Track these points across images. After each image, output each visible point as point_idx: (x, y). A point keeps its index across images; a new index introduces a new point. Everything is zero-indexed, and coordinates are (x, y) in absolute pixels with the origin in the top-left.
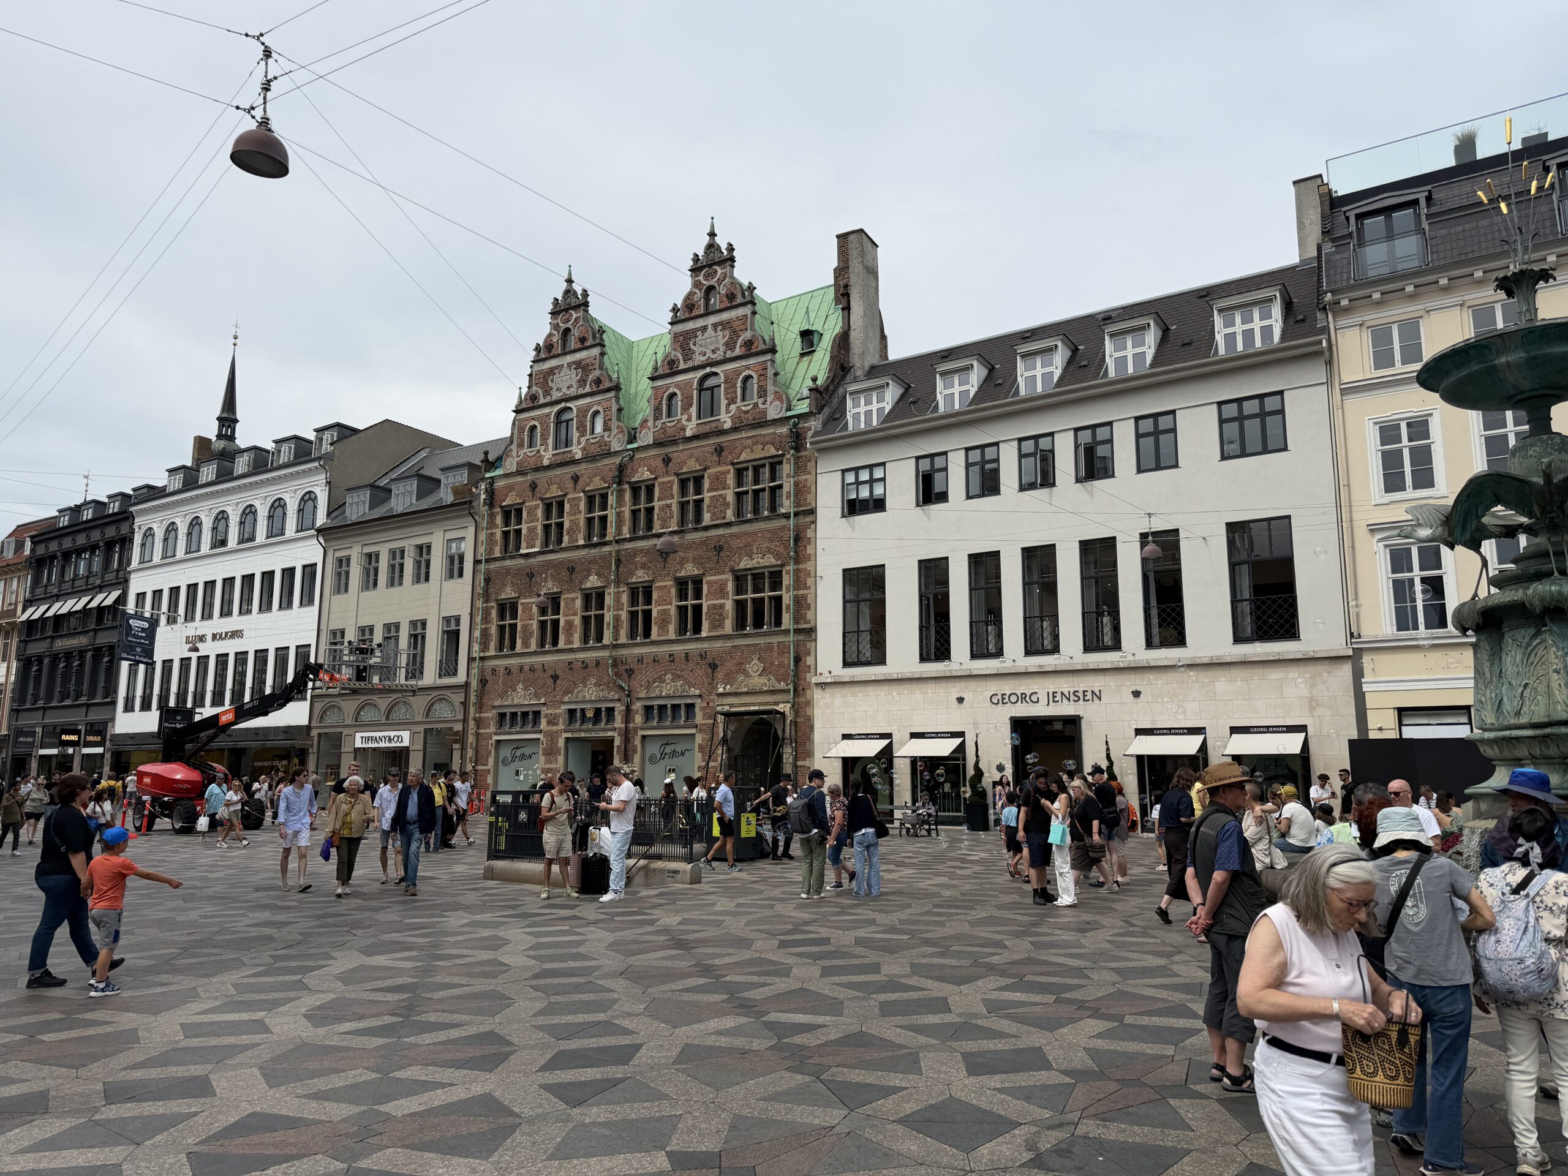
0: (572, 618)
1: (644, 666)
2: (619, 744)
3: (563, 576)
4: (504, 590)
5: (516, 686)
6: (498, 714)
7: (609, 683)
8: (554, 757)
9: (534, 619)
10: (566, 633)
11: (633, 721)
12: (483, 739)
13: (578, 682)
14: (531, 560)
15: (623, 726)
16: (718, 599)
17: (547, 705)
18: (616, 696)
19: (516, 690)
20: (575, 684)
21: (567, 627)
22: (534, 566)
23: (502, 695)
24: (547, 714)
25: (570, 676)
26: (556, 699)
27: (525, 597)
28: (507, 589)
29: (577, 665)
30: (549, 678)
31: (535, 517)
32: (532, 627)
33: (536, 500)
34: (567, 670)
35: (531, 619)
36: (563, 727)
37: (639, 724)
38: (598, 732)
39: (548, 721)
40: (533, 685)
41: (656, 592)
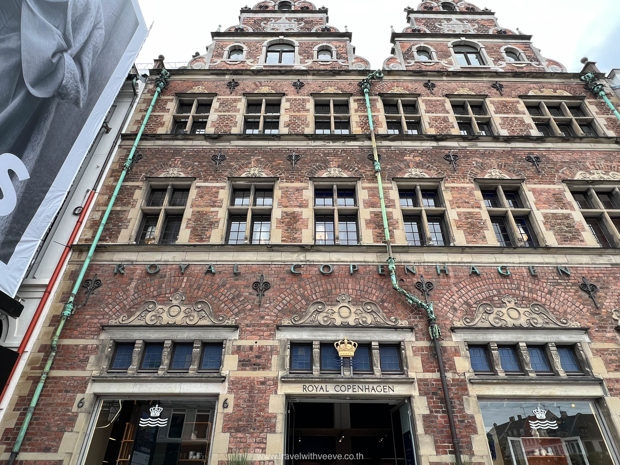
0: (296, 209)
1: (452, 280)
2: (427, 412)
3: (279, 163)
4: (165, 170)
5: (167, 295)
6: (112, 341)
7: (383, 301)
8: (255, 435)
9: (221, 207)
10: (286, 228)
11: (453, 368)
12: (60, 391)
13: (315, 297)
14: (221, 144)
15: (429, 376)
16: (556, 208)
17: (241, 331)
18: (404, 323)
19: (167, 302)
20: (307, 300)
21: (287, 220)
22: (227, 150)
23: (131, 308)
24: (239, 347)
25: (296, 286)
26: (263, 322)
27: (206, 180)
28: (172, 169)
29: (310, 271)
30: (247, 286)
31: (234, 108)
32: (217, 215)
33: (236, 95)
34: (288, 277)
35: (214, 206)
36: (281, 374)
37: (467, 375)
38: (371, 386)
39: (244, 361)
40: (211, 296)
41: (450, 193)
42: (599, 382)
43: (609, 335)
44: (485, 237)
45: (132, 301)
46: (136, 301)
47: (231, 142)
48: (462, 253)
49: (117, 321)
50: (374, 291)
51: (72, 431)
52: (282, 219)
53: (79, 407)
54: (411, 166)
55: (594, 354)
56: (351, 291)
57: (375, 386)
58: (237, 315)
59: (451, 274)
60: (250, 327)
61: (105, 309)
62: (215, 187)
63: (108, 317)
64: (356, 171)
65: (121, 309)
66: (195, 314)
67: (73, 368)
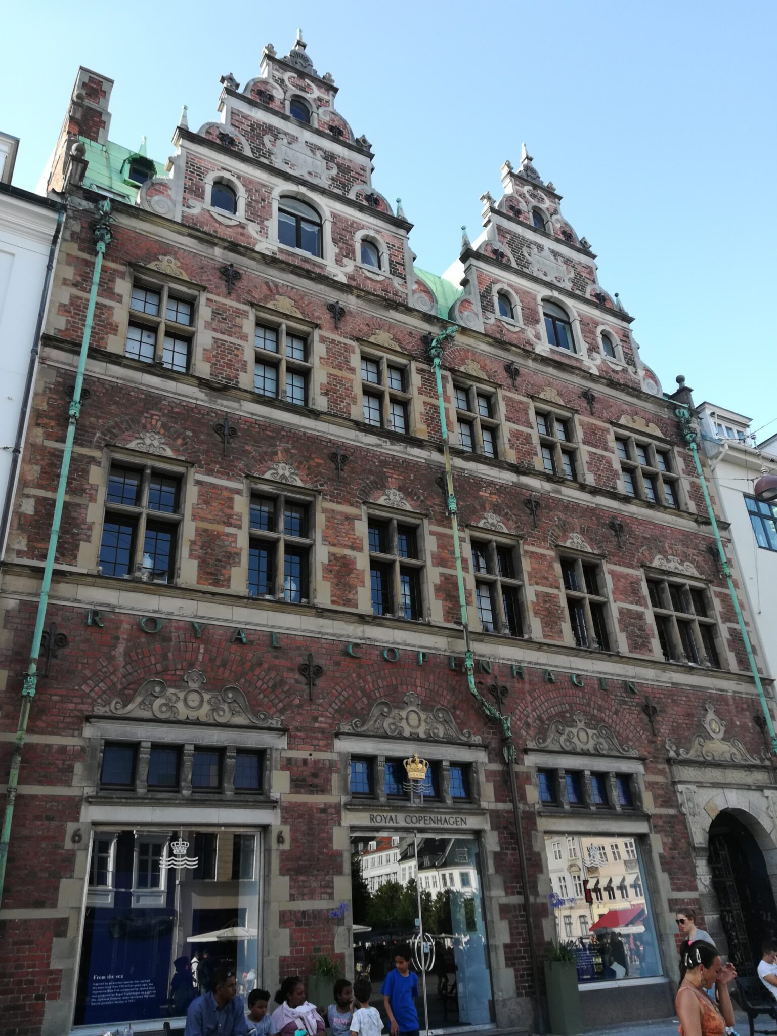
0: (347, 552)
1: (527, 687)
2: (498, 849)
3: (319, 465)
4: (137, 435)
5: (178, 673)
6: (103, 742)
7: (455, 708)
8: (319, 878)
9: (240, 527)
10: (335, 581)
11: (523, 797)
12: (37, 818)
13: (378, 695)
14: (225, 403)
15: (501, 806)
16: (631, 603)
17: (290, 737)
18: (477, 739)
19: (179, 683)
20: (369, 698)
21: (336, 568)
22: (237, 417)
23: (125, 688)
24: (289, 760)
25: (354, 675)
26: (317, 725)
27: (210, 472)
28: (148, 435)
29: (371, 654)
30: (291, 670)
31: (237, 329)
32: (235, 542)
33: (238, 301)
34: (345, 661)
35: (230, 525)
36: (344, 799)
37: (537, 806)
38: (443, 817)
39: (297, 780)
40: (243, 681)
41: (528, 561)
42: (647, 817)
43: (660, 767)
44: (561, 632)
45: (124, 677)
46: (131, 677)
47: (243, 402)
48: (539, 650)
49: (107, 709)
50: (445, 692)
51: (71, 877)
52: (329, 565)
53: (74, 841)
54: (487, 509)
55: (646, 788)
56: (419, 689)
57: (447, 817)
58: (282, 711)
59: (526, 677)
60: (300, 731)
61: (84, 687)
62: (226, 488)
63: (89, 700)
64: (422, 501)
65: (109, 688)
66: (225, 707)
67: (50, 782)
